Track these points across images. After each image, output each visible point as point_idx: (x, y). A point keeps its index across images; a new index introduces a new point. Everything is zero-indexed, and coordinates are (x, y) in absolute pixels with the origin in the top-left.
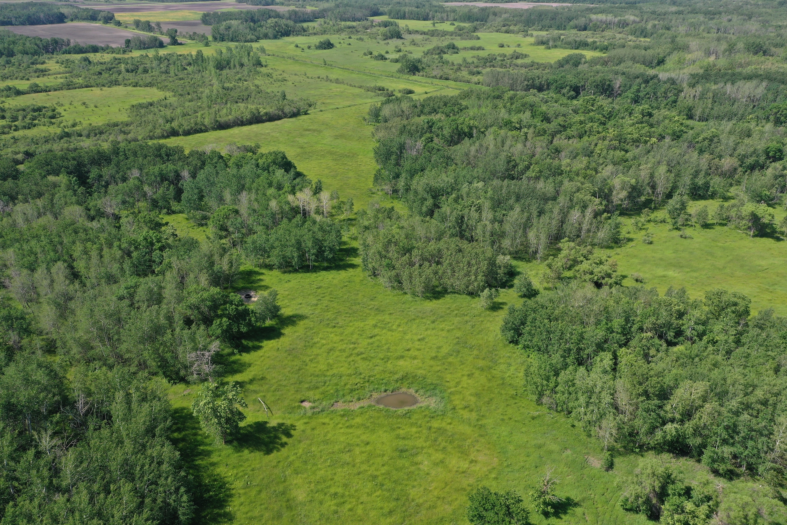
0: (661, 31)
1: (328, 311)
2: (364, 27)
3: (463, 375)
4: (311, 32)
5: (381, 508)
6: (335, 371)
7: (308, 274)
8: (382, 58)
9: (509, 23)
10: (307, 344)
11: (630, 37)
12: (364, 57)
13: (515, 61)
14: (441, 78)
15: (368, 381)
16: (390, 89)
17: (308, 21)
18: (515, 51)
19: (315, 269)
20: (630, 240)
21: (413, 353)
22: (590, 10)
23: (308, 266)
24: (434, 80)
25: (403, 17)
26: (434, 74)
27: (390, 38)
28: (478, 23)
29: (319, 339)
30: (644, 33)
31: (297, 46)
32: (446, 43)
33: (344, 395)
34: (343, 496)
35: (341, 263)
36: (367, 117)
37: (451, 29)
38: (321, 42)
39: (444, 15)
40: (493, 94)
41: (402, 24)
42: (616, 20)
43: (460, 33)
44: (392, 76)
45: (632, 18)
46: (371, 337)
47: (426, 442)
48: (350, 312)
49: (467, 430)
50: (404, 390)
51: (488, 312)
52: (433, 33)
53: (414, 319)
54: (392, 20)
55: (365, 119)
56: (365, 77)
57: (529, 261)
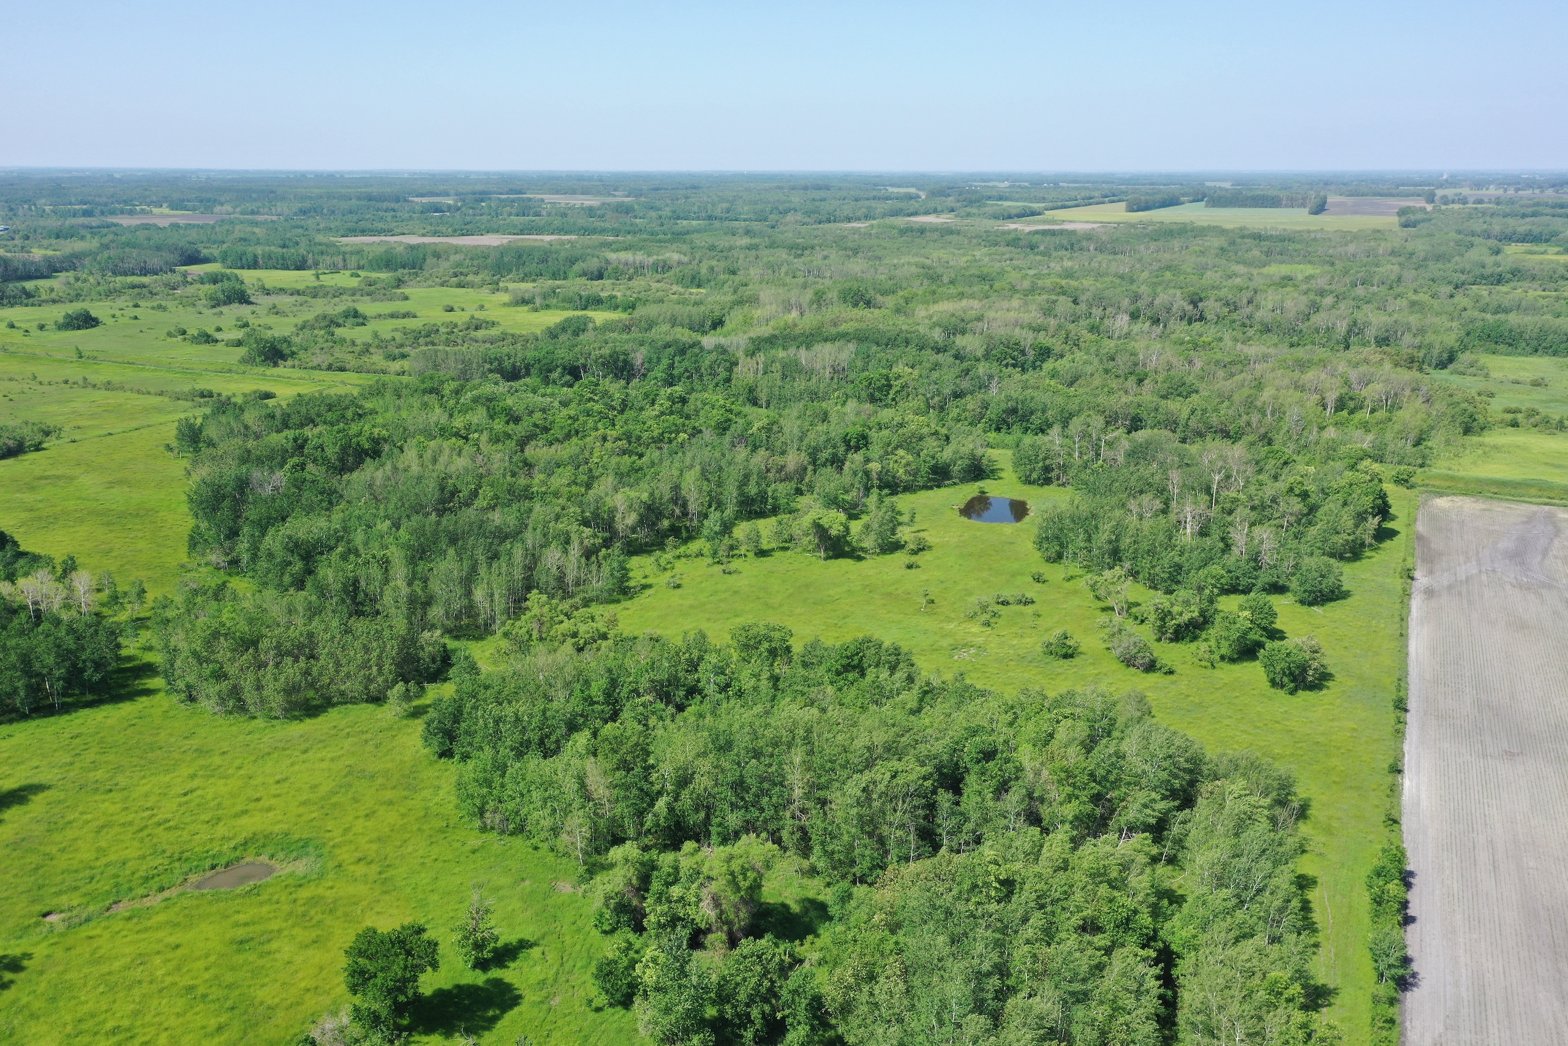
0: (722, 277)
1: (96, 769)
2: (167, 285)
3: (357, 818)
4: (44, 297)
5: (203, 1027)
6: (113, 857)
7: (52, 719)
8: (207, 339)
9: (465, 270)
10: (53, 826)
11: (675, 288)
12: (169, 340)
13: (473, 334)
14: (330, 368)
15: (180, 859)
16: (224, 394)
17: (37, 278)
18: (472, 317)
19: (66, 709)
20: (645, 587)
21: (264, 803)
22: (607, 245)
23: (52, 706)
24: (317, 372)
25: (254, 265)
26: (315, 364)
27: (225, 304)
28: (406, 271)
29: (77, 815)
30: (697, 281)
31: (12, 326)
32: (341, 308)
33: (131, 889)
34: (128, 1030)
35: (123, 691)
36: (174, 443)
37: (354, 283)
38: (67, 316)
39: (339, 259)
40: (423, 386)
41: (249, 277)
42: (651, 260)
43: (370, 290)
44: (230, 371)
45: (676, 257)
46: (185, 794)
47: (286, 920)
48: (142, 762)
49: (361, 889)
50: (249, 859)
51: (405, 722)
52: (315, 293)
53: (269, 754)
54: (228, 271)
55: (169, 448)
56: (170, 376)
57: (480, 638)
